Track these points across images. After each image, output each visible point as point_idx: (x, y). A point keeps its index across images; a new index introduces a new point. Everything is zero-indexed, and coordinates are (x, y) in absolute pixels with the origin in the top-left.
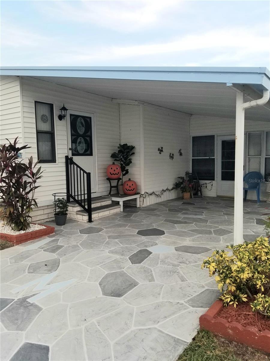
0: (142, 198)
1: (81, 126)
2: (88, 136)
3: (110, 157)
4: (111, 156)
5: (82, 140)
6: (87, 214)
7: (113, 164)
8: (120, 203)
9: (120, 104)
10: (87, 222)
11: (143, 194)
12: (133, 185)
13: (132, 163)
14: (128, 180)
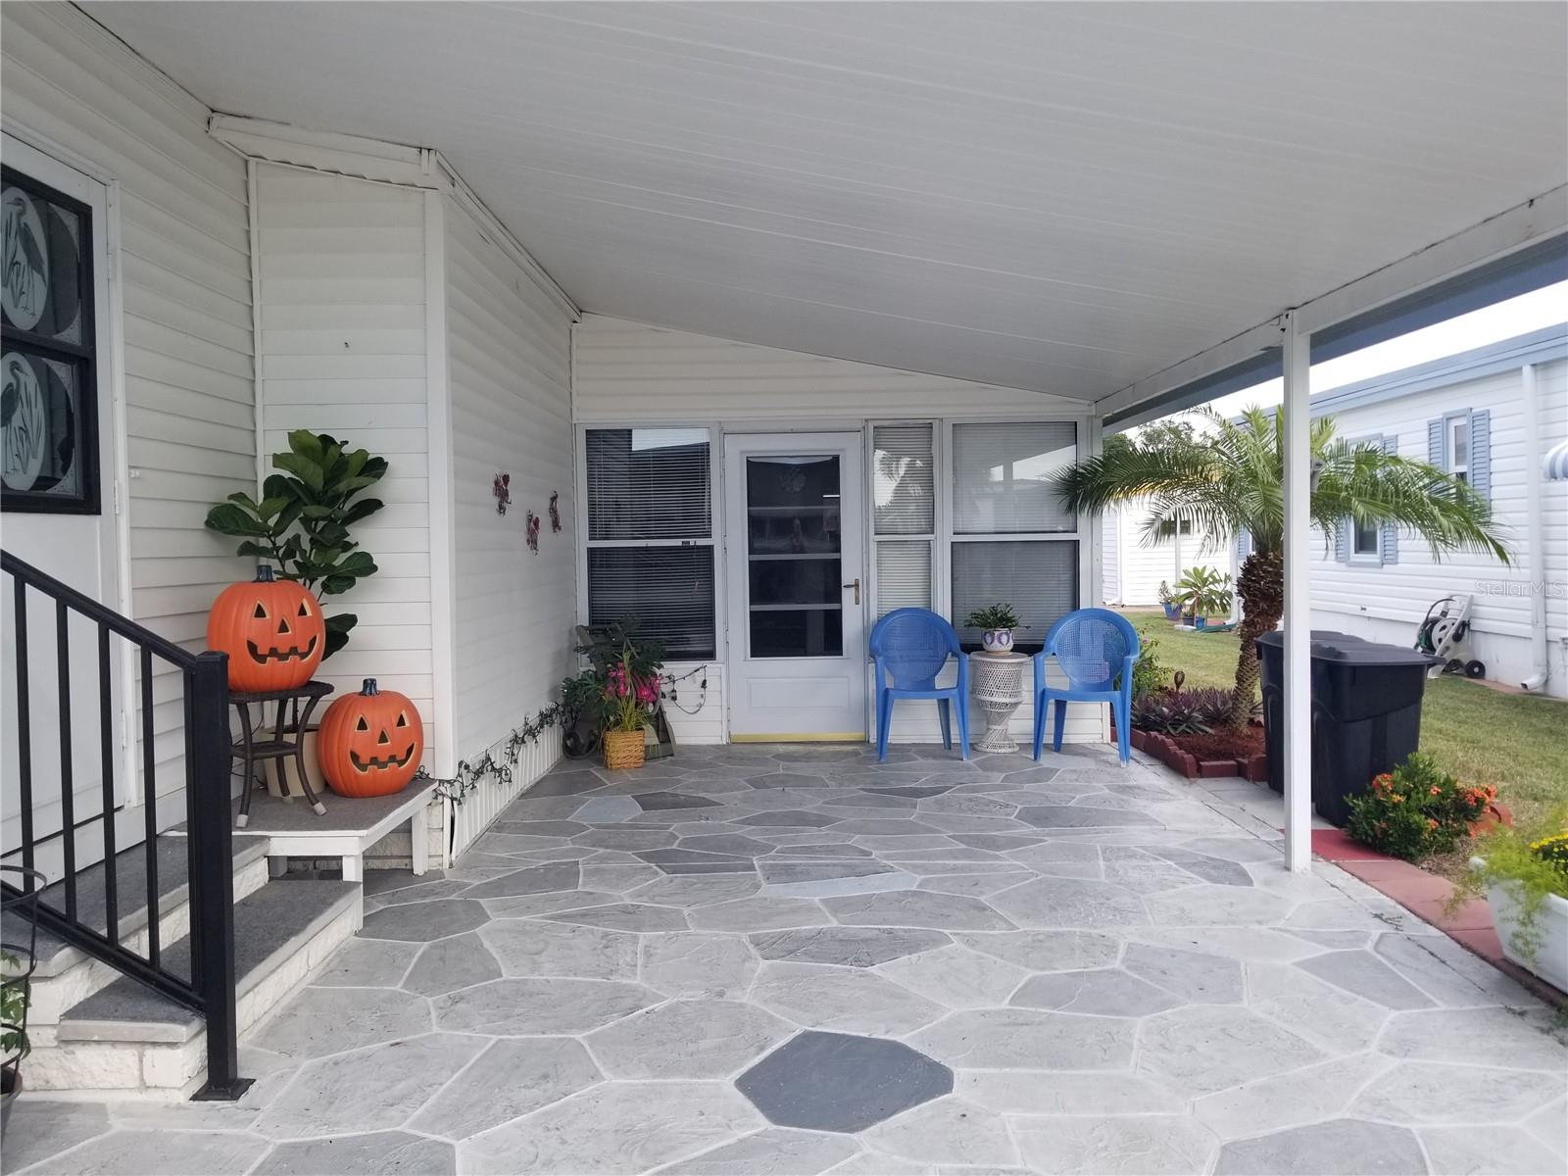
0: (447, 802)
2: (64, 354)
3: (202, 526)
4: (207, 523)
5: (22, 378)
7: (258, 580)
8: (352, 872)
9: (252, 162)
10: (195, 1098)
11: (451, 776)
12: (401, 722)
13: (375, 568)
14: (362, 694)
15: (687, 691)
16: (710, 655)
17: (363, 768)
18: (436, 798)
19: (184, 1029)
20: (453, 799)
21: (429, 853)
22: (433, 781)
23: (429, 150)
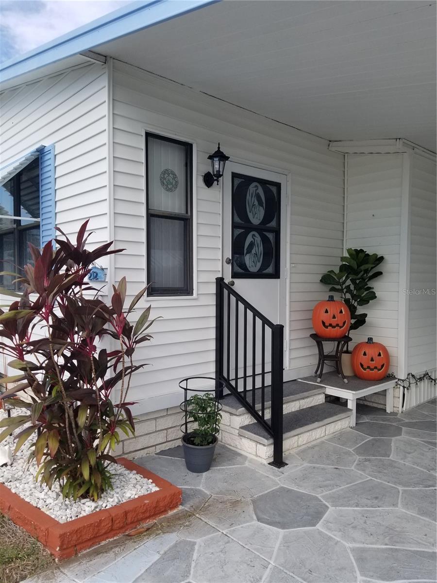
0: (402, 388)
1: (256, 203)
2: (270, 230)
3: (319, 281)
5: (256, 239)
6: (271, 441)
7: (328, 301)
8: (351, 405)
9: (346, 155)
10: (269, 464)
11: (403, 378)
12: (380, 355)
13: (376, 297)
14: (367, 343)
18: (397, 385)
20: (404, 387)
21: (393, 405)
23: (400, 139)
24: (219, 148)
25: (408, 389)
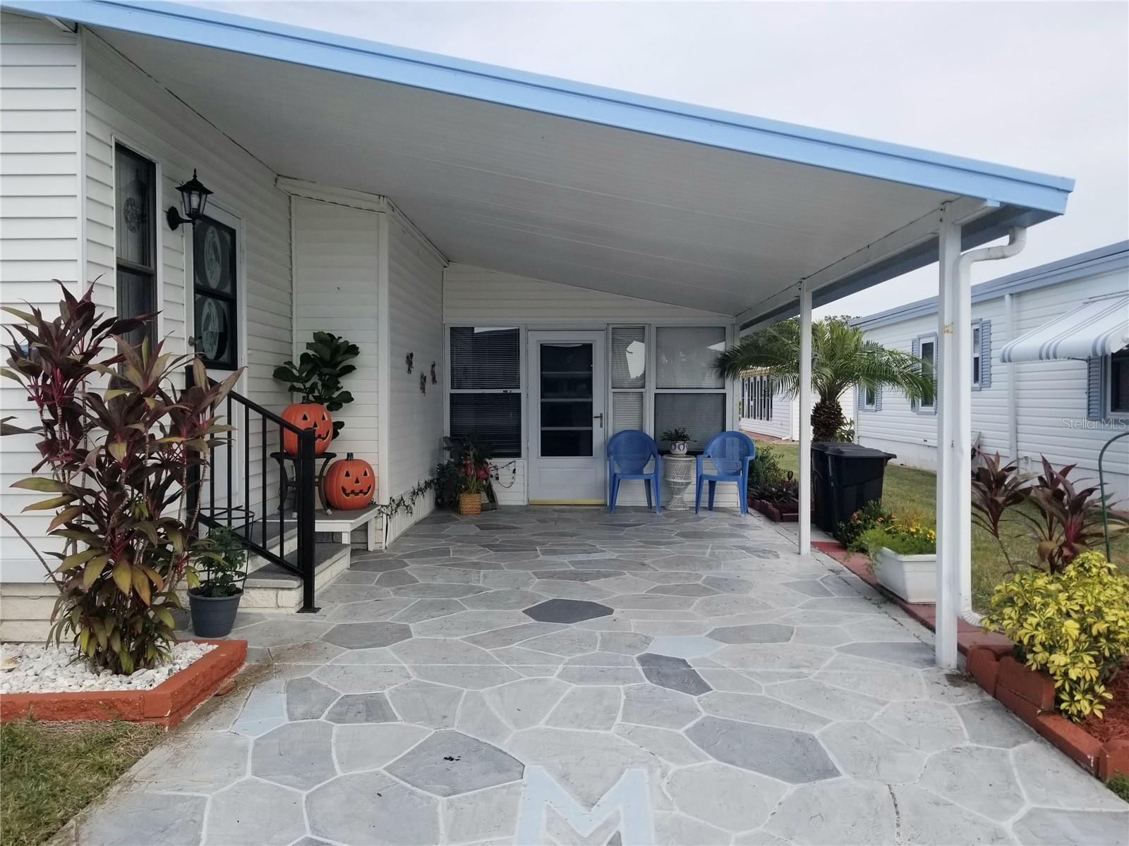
0: (385, 516)
1: (213, 256)
2: (225, 298)
3: (272, 377)
4: (274, 377)
5: (212, 309)
6: (300, 582)
7: (303, 403)
8: (346, 539)
9: (293, 197)
10: (298, 612)
11: (387, 504)
12: (365, 474)
13: (352, 399)
14: (347, 460)
15: (505, 475)
16: (518, 455)
17: (348, 495)
18: (379, 514)
19: (296, 582)
20: (387, 515)
21: (377, 540)
22: (378, 505)
23: (384, 196)
24: (195, 176)
25: (390, 518)
